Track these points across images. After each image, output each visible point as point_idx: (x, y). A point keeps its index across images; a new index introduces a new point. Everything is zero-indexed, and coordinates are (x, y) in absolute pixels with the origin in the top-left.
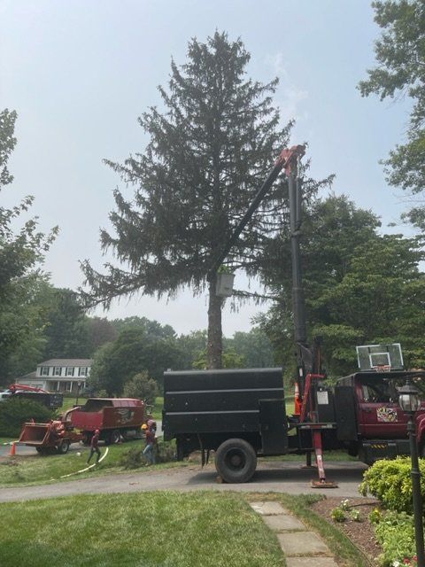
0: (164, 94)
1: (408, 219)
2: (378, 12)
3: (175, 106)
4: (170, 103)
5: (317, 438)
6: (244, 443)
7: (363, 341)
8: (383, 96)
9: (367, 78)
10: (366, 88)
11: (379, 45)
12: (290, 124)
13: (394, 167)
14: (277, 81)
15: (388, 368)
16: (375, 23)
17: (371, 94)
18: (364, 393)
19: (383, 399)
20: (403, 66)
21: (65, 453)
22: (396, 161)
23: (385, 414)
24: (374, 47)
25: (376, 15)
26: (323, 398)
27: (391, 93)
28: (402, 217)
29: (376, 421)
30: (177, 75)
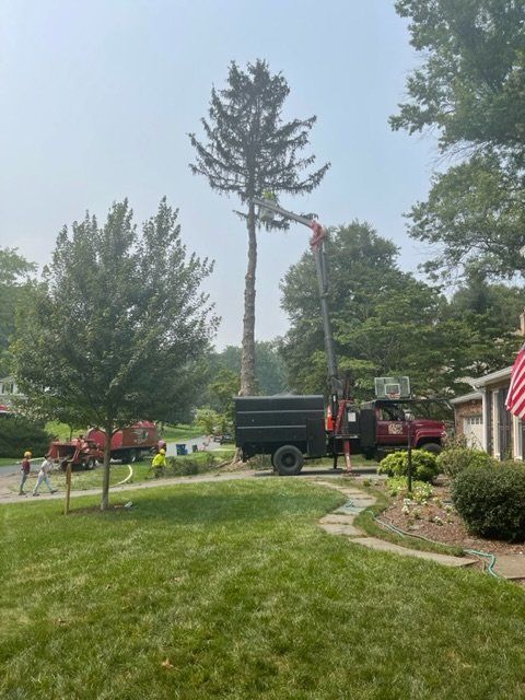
0: (207, 127)
1: (423, 269)
2: (414, 35)
3: (216, 139)
4: (211, 135)
5: (347, 445)
6: (296, 449)
7: (380, 374)
8: (412, 131)
9: (398, 113)
10: (396, 123)
11: (411, 80)
12: (326, 167)
13: (415, 221)
14: (314, 119)
15: (397, 396)
16: (411, 46)
17: (400, 129)
18: (379, 414)
19: (394, 419)
20: (432, 102)
21: (92, 469)
22: (417, 215)
23: (394, 429)
24: (406, 82)
25: (411, 38)
26: (352, 418)
27: (420, 127)
28: (419, 268)
29: (387, 433)
30: (216, 102)
